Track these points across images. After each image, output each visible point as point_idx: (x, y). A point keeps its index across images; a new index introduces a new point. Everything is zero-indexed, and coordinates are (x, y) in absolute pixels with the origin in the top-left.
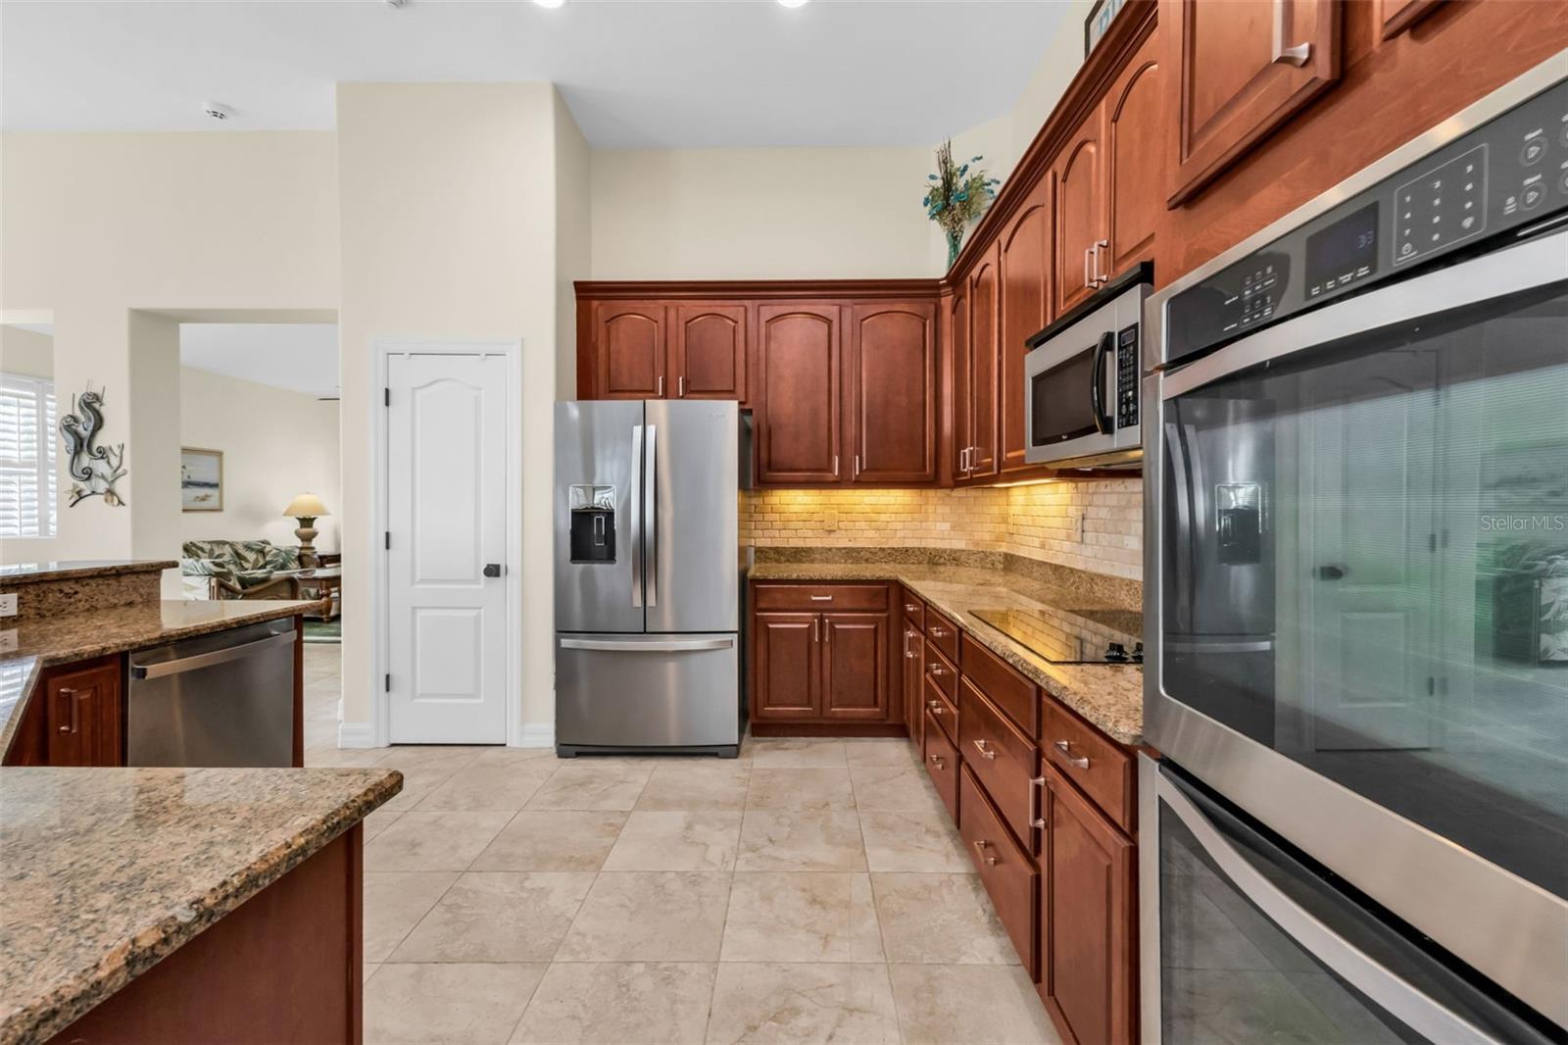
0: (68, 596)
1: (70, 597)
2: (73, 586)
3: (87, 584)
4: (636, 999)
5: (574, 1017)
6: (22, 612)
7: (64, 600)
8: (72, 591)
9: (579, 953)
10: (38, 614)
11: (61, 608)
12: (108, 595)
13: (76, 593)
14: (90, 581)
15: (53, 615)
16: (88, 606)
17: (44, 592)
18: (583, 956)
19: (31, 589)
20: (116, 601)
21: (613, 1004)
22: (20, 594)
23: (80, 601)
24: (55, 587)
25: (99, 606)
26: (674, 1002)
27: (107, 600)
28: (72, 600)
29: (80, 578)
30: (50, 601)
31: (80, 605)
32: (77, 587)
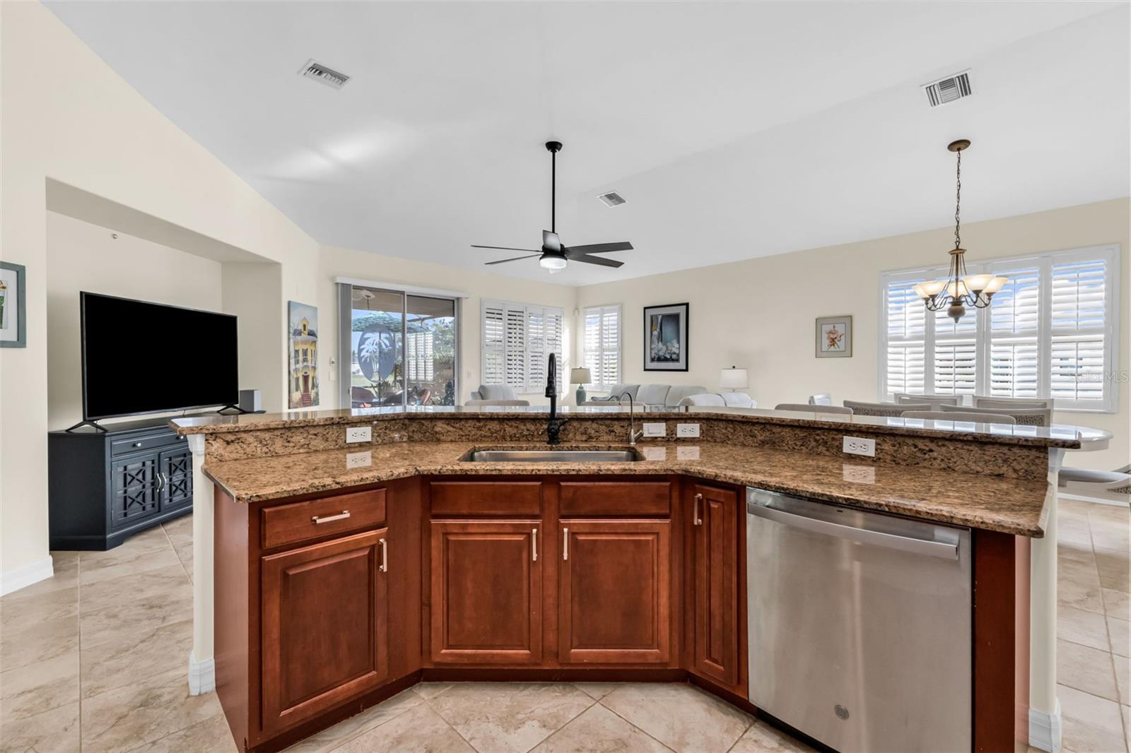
0: (921, 450)
1: (925, 454)
2: (927, 444)
3: (943, 445)
6: (881, 456)
7: (919, 454)
8: (927, 449)
10: (894, 461)
11: (916, 461)
12: (969, 461)
13: (931, 451)
14: (946, 443)
15: (908, 465)
16: (943, 465)
17: (899, 444)
19: (887, 439)
20: (979, 469)
22: (878, 441)
23: (935, 459)
24: (910, 441)
25: (956, 469)
27: (966, 465)
28: (927, 456)
29: (936, 438)
30: (905, 452)
31: (934, 462)
32: (932, 446)
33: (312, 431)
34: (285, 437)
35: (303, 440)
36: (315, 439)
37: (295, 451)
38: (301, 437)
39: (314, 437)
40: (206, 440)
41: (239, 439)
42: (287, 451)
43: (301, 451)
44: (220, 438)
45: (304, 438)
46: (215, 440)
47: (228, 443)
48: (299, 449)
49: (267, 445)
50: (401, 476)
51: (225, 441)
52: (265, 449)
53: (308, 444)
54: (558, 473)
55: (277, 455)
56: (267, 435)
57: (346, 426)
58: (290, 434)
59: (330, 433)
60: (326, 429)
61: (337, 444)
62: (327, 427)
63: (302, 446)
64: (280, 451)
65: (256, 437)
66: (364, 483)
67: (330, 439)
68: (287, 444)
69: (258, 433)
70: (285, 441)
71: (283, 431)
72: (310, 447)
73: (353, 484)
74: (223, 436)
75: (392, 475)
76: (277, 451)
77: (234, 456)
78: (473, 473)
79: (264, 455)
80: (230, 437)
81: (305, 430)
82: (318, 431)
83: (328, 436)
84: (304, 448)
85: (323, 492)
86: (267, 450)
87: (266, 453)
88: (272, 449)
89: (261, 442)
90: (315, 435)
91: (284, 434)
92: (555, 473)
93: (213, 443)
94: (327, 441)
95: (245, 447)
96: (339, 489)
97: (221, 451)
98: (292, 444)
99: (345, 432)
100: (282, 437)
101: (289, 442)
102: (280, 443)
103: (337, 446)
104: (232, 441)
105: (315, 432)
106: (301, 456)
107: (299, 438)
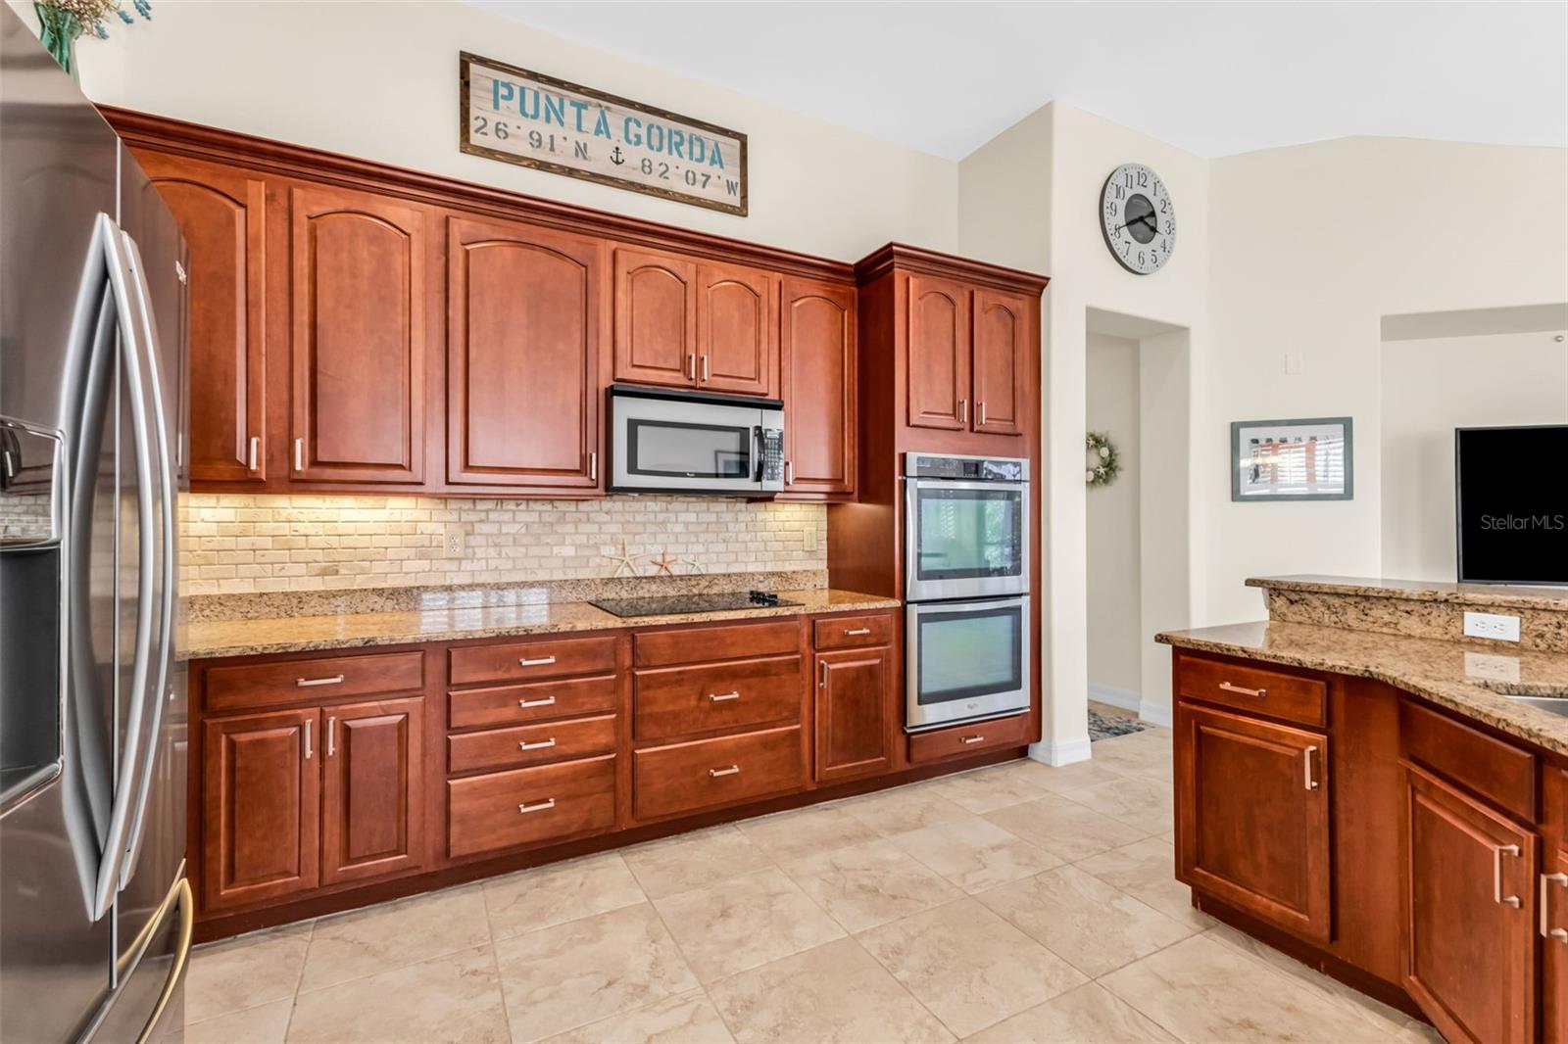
4: (932, 957)
5: (985, 981)
9: (929, 1028)
18: (930, 1021)
21: (949, 967)
26: (913, 938)
33: (1403, 607)
34: (1361, 607)
35: (1387, 616)
36: (1407, 618)
37: (1376, 628)
38: (1385, 612)
39: (1405, 614)
40: (1271, 595)
41: (1303, 600)
42: (1364, 626)
43: (1385, 630)
44: (1284, 595)
45: (1390, 614)
46: (1278, 597)
47: (1292, 602)
48: (1381, 627)
49: (1336, 613)
50: (1337, 670)
51: (1288, 599)
52: (1334, 618)
53: (1396, 624)
54: (1538, 743)
55: (1350, 629)
56: (1337, 602)
57: (1464, 608)
58: (1367, 605)
59: (1433, 615)
60: (1426, 607)
61: (1446, 633)
62: (1427, 604)
63: (1386, 624)
64: (1355, 624)
65: (1323, 601)
66: (1278, 661)
67: (1433, 623)
68: (1364, 618)
69: (1325, 597)
70: (1361, 613)
71: (1358, 599)
72: (1399, 627)
73: (1263, 658)
74: (1286, 593)
75: (1322, 664)
76: (1350, 624)
77: (1298, 618)
78: (1427, 697)
79: (1333, 624)
80: (1294, 597)
81: (1392, 604)
82: (1413, 607)
83: (1430, 617)
84: (1390, 628)
85: (1226, 656)
86: (1337, 619)
87: (1335, 623)
88: (1343, 619)
89: (1329, 608)
90: (1407, 612)
91: (1359, 603)
92: (1533, 740)
93: (1277, 599)
94: (1429, 625)
95: (1310, 610)
96: (1245, 658)
97: (1284, 609)
98: (1370, 619)
99: (1463, 617)
100: (1356, 607)
101: (1366, 615)
102: (1355, 613)
103: (1447, 637)
104: (1296, 601)
105: (1408, 609)
106: (1386, 638)
107: (1380, 612)
